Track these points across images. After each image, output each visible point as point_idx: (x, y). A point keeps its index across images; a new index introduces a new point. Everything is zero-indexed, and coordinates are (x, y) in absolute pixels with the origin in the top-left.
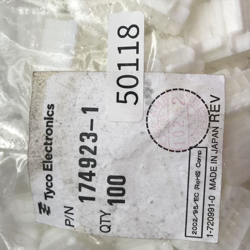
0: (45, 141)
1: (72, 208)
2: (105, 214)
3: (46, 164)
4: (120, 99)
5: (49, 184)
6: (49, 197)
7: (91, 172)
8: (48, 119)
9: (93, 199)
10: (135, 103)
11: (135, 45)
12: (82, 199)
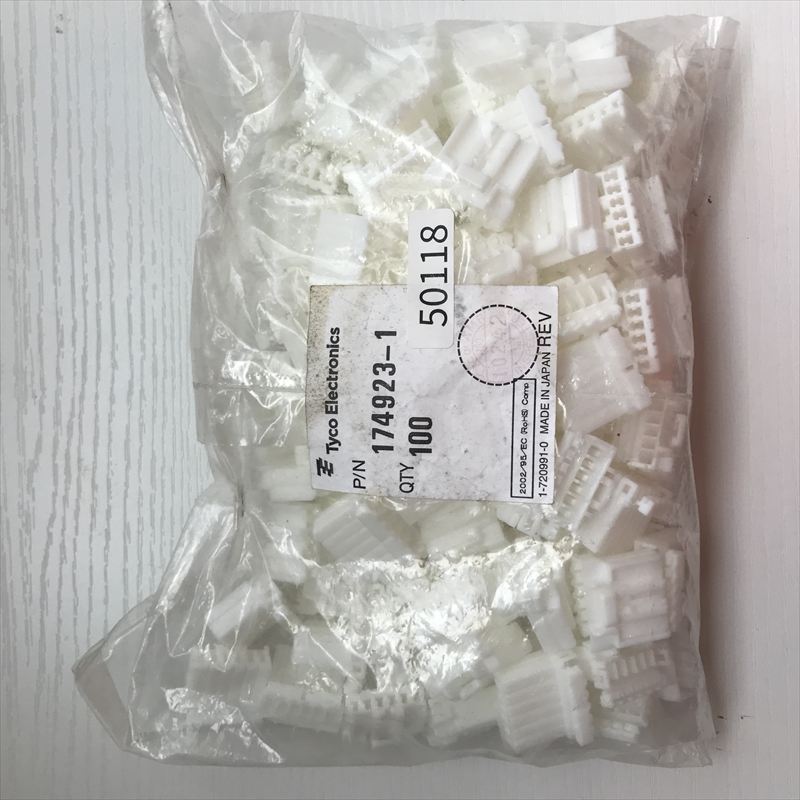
0: (328, 376)
1: (363, 463)
2: (407, 468)
3: (329, 405)
4: (424, 319)
5: (333, 432)
6: (332, 449)
7: (387, 413)
8: (332, 346)
9: (391, 448)
10: (443, 325)
11: (443, 251)
12: (376, 449)
